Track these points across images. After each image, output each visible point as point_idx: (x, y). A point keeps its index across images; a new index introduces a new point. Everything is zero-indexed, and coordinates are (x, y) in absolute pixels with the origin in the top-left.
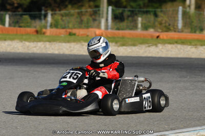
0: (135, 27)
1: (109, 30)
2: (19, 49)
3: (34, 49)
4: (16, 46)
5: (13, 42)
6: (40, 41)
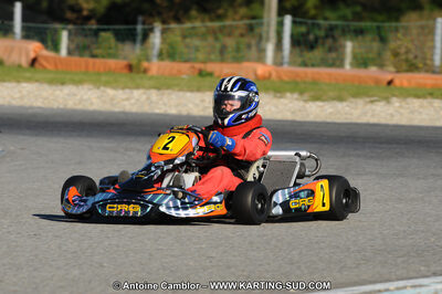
0: (338, 63)
1: (286, 67)
2: (92, 104)
3: (126, 103)
4: (85, 97)
5: (80, 87)
6: (137, 87)
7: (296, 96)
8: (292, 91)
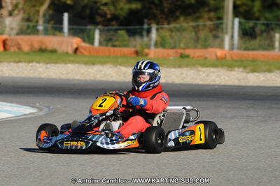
1: (236, 51)
2: (112, 77)
4: (108, 73)
5: (105, 66)
7: (241, 69)
8: (239, 67)
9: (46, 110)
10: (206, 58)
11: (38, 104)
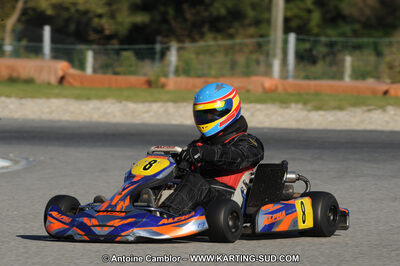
0: (339, 76)
1: (291, 80)
2: (115, 116)
3: (146, 115)
4: (109, 111)
5: (104, 102)
6: (156, 101)
7: (300, 106)
8: (297, 102)
9: (23, 163)
10: (248, 91)
11: (11, 155)
